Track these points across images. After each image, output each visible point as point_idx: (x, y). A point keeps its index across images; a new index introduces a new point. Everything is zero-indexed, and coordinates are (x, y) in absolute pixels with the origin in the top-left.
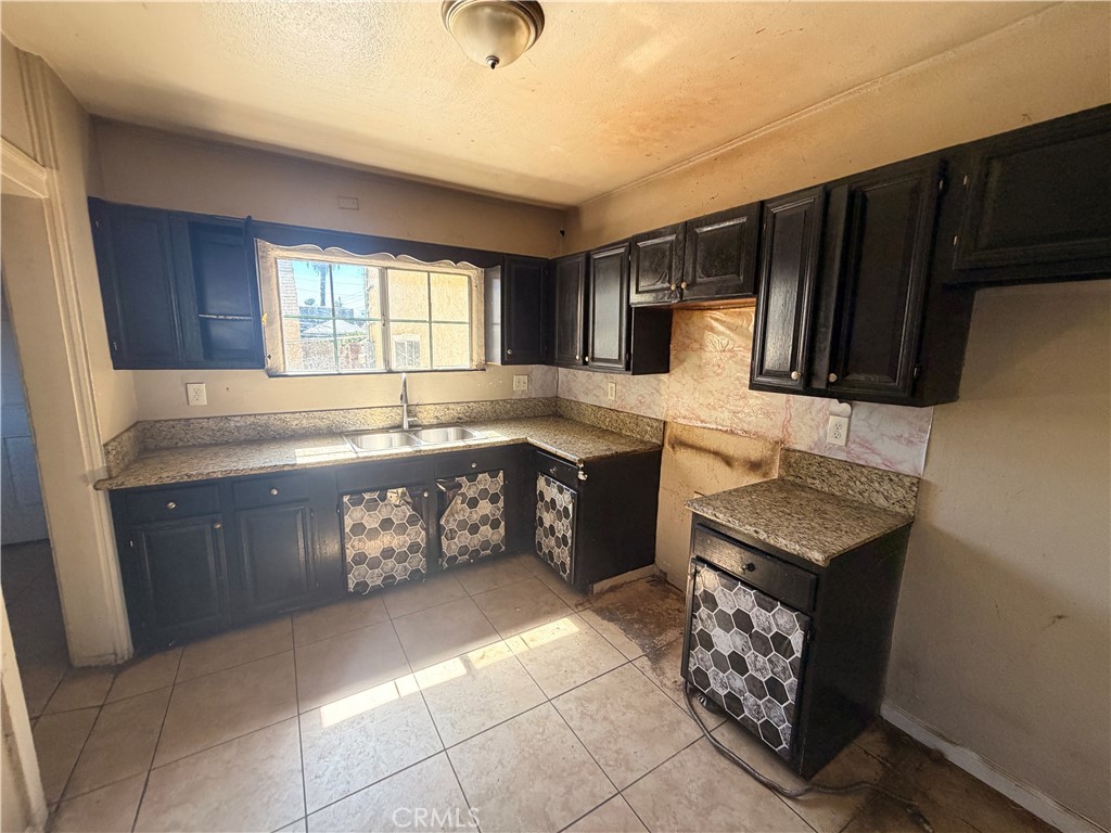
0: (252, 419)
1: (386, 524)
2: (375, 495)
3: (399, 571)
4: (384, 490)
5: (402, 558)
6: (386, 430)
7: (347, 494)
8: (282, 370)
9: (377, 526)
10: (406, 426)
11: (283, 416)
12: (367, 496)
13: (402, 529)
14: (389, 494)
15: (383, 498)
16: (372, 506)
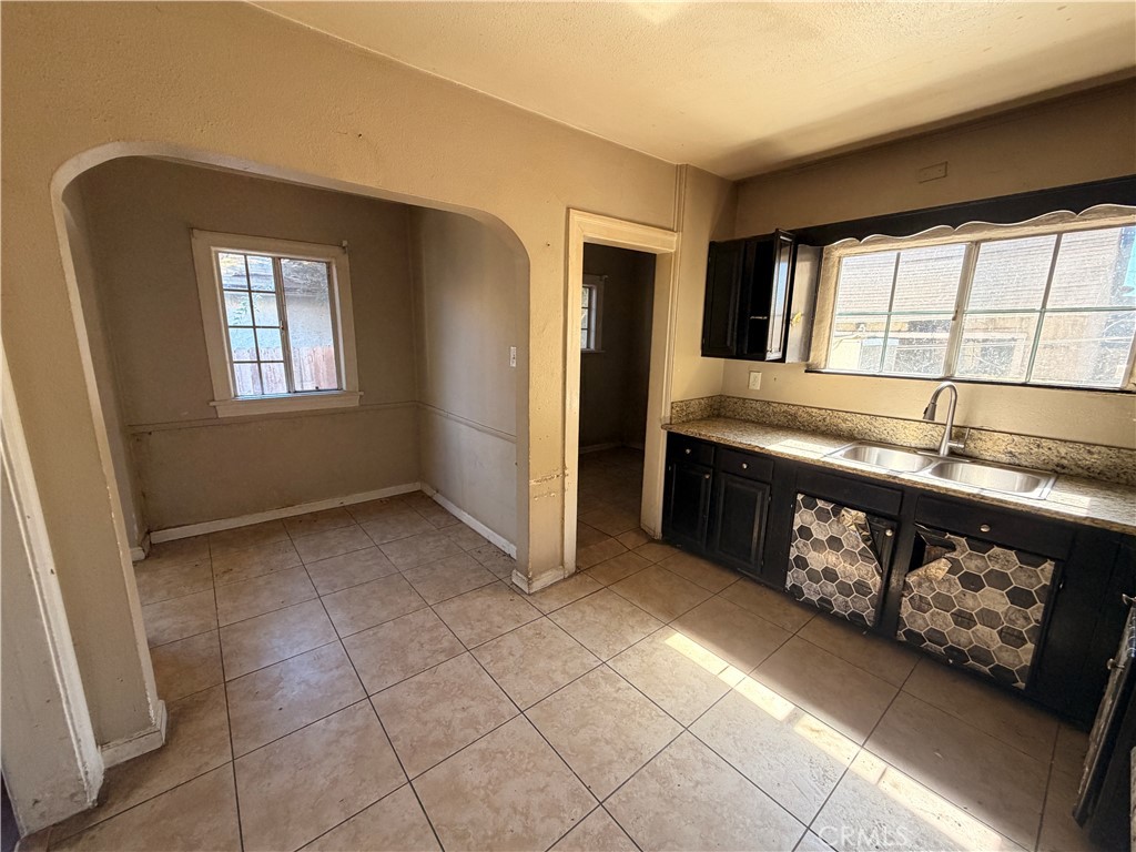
0: (785, 408)
1: (835, 543)
2: (830, 507)
3: (839, 603)
4: (840, 505)
5: (844, 589)
6: (914, 450)
7: (802, 493)
8: (822, 366)
9: (824, 539)
10: (944, 451)
11: (810, 410)
12: (820, 503)
13: (850, 556)
14: (843, 512)
15: (836, 513)
16: (822, 516)
